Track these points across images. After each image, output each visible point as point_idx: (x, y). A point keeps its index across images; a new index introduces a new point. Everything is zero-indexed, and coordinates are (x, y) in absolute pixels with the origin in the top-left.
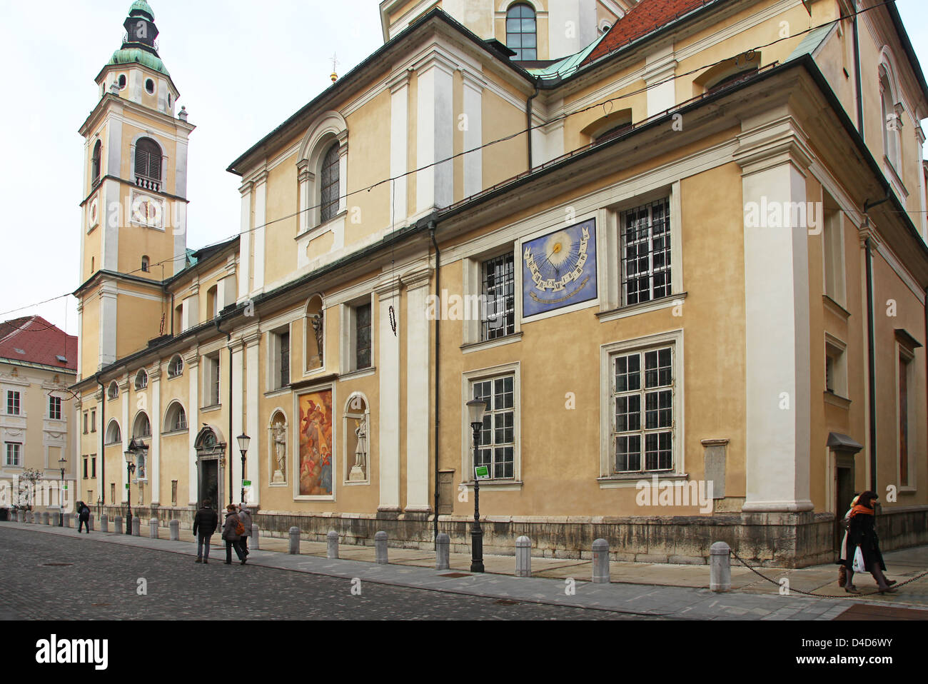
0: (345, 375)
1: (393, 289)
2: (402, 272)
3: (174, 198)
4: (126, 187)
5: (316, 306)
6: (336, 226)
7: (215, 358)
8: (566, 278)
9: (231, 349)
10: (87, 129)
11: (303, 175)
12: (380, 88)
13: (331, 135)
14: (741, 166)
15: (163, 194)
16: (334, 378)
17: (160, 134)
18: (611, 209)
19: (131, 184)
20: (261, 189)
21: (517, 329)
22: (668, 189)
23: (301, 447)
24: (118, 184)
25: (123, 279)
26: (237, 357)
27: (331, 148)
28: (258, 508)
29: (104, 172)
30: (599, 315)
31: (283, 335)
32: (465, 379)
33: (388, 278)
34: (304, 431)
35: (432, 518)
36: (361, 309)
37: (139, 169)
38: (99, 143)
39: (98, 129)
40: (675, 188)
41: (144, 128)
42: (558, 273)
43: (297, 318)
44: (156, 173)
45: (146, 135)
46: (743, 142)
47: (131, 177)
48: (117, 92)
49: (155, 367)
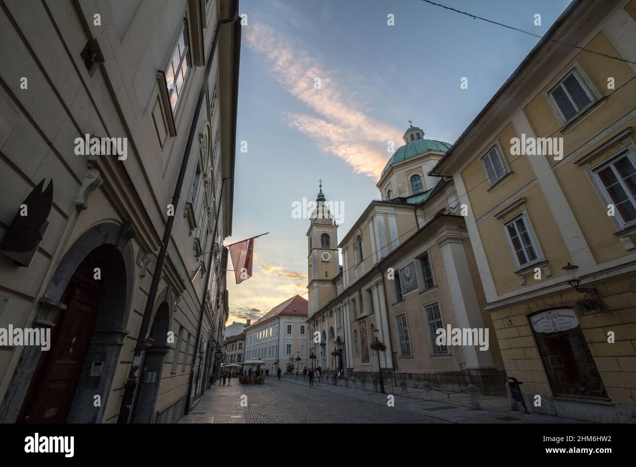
0: (370, 315)
1: (374, 286)
2: (375, 280)
3: (334, 250)
4: (319, 250)
5: (360, 291)
6: (363, 264)
7: (339, 309)
8: (411, 281)
9: (343, 307)
10: (308, 234)
11: (355, 248)
12: (366, 222)
13: (359, 236)
14: (440, 244)
15: (331, 250)
16: (366, 317)
17: (328, 231)
18: (417, 258)
19: (321, 249)
20: (346, 253)
21: (403, 299)
22: (426, 251)
23: (362, 343)
24: (316, 250)
25: (319, 281)
26: (344, 309)
27: (359, 239)
28: (352, 369)
29: (312, 248)
30: (420, 293)
31: (354, 300)
32: (394, 317)
33: (373, 282)
34: (362, 337)
35: (393, 372)
36: (370, 291)
37: (323, 243)
38: (311, 238)
39: (311, 234)
40: (428, 251)
41: (322, 230)
42: (409, 279)
43: (356, 295)
44: (328, 243)
45: (324, 232)
46: (438, 237)
47: (320, 246)
48: (314, 222)
49: (326, 314)
